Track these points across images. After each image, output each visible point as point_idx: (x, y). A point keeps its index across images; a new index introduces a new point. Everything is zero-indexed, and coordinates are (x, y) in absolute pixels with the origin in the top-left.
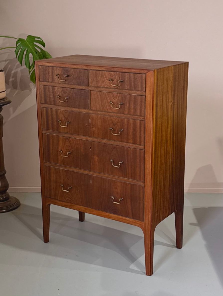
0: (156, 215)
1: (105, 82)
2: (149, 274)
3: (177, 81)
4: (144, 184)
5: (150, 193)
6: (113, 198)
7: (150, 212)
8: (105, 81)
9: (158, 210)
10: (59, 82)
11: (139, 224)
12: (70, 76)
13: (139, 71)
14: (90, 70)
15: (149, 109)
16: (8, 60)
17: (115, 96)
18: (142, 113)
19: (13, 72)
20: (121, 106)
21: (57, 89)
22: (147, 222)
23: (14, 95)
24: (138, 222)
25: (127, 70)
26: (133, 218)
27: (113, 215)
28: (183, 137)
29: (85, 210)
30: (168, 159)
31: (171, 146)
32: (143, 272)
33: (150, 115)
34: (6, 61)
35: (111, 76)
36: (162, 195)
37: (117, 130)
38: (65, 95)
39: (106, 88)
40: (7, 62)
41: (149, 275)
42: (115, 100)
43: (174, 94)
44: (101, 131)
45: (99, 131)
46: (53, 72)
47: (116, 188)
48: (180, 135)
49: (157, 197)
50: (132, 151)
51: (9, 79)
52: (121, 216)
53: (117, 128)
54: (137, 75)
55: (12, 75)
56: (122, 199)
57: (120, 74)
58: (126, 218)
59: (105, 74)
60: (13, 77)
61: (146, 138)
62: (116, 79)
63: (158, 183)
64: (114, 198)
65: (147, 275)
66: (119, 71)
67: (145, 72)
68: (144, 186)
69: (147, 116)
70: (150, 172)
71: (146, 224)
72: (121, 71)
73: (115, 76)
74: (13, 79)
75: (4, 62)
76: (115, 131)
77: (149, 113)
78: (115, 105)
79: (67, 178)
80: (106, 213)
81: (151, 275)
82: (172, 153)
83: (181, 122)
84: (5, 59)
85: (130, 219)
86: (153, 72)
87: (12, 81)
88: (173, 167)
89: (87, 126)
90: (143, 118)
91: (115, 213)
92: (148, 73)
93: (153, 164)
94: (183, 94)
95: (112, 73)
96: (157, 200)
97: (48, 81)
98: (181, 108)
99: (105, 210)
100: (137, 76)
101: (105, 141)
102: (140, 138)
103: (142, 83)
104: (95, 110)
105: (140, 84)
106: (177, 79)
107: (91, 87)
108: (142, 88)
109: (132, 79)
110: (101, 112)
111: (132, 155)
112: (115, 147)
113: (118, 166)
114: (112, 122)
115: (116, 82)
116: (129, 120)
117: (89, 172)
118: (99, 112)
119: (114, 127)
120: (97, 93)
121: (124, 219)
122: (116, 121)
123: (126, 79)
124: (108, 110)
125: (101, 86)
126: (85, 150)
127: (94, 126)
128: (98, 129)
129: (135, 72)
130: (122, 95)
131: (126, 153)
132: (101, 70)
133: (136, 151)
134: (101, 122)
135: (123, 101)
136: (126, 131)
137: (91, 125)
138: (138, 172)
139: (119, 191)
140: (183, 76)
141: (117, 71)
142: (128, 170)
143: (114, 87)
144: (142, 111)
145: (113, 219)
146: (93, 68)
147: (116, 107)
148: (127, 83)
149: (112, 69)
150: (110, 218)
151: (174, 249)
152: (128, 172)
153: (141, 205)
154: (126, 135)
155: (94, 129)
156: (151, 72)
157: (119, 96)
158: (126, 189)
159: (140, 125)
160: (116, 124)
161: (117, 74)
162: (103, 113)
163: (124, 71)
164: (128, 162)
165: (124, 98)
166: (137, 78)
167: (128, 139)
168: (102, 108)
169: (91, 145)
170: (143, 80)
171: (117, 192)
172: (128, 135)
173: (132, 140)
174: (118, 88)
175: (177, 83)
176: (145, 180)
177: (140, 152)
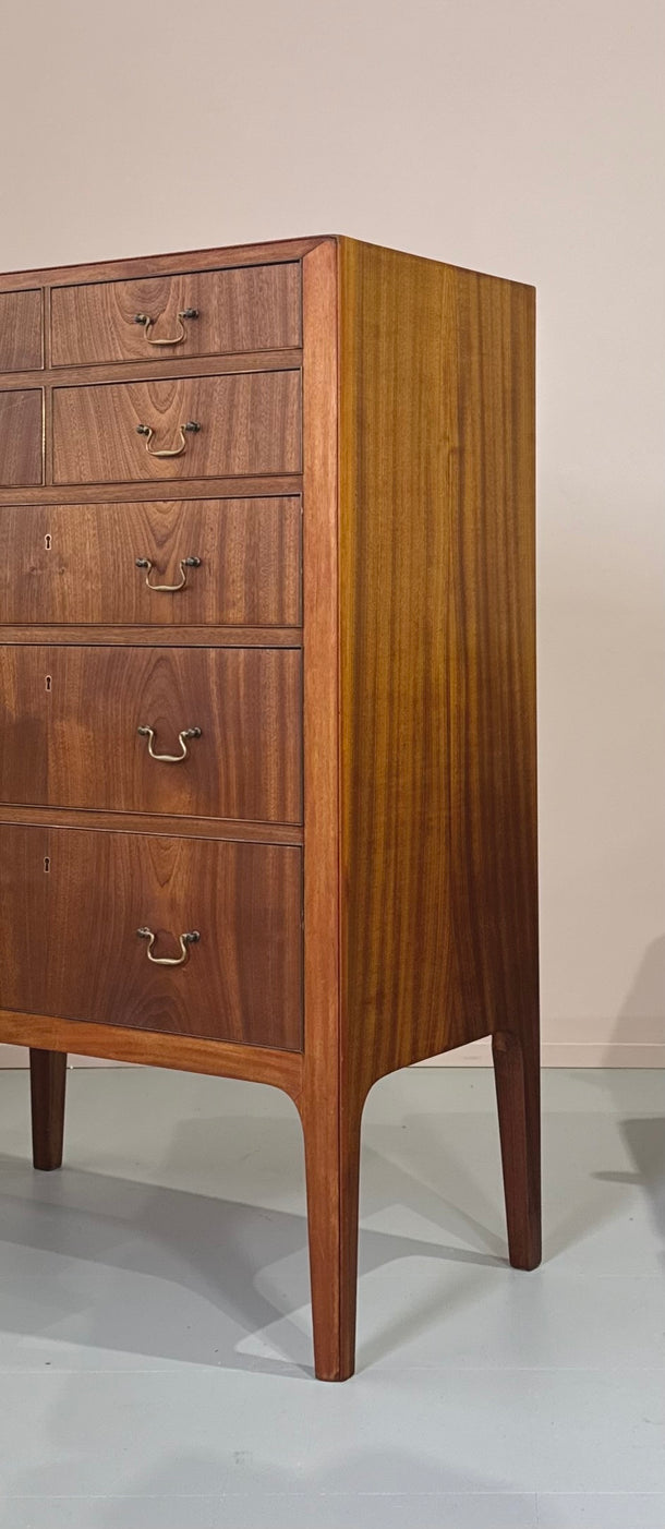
0: (372, 1018)
1: (119, 336)
2: (335, 1371)
3: (476, 351)
4: (299, 836)
5: (333, 883)
6: (153, 936)
7: (333, 988)
8: (120, 329)
9: (380, 994)
11: (278, 1069)
13: (271, 252)
14: (52, 288)
15: (318, 433)
17: (162, 396)
18: (289, 455)
20: (190, 441)
22: (318, 1054)
24: (273, 1061)
25: (215, 259)
26: (248, 1040)
27: (151, 1039)
28: (520, 647)
29: (15, 1030)
30: (438, 728)
31: (453, 664)
32: (305, 1368)
33: (325, 464)
35: (143, 300)
36: (405, 913)
37: (171, 564)
39: (124, 363)
41: (332, 1377)
42: (164, 417)
43: (461, 410)
44: (100, 586)
45: (89, 587)
47: (168, 881)
48: (504, 628)
49: (376, 918)
50: (241, 667)
52: (191, 1034)
53: (174, 555)
54: (259, 273)
56: (196, 937)
57: (184, 282)
58: (213, 1046)
59: (118, 296)
61: (308, 586)
62: (168, 307)
63: (380, 835)
64: (155, 936)
65: (319, 1378)
66: (180, 269)
67: (298, 253)
68: (302, 848)
69: (311, 469)
70: (333, 763)
71: (313, 1064)
72: (189, 269)
73: (162, 297)
76: (162, 572)
77: (319, 452)
78: (163, 442)
80: (114, 1030)
81: (341, 1378)
82: (458, 706)
83: (507, 564)
85: (231, 1047)
86: (334, 244)
88: (467, 783)
89: (33, 569)
90: (291, 484)
91: (160, 1024)
92: (311, 255)
93: (347, 721)
94: (509, 426)
95: (149, 286)
96: (375, 935)
98: (505, 495)
99: (110, 1018)
100: (263, 277)
101: (116, 635)
102: (281, 589)
103: (285, 309)
104: (75, 480)
105: (276, 313)
106: (475, 343)
107: (57, 368)
108: (285, 332)
109: (240, 299)
110: (101, 489)
111: (242, 684)
112: (161, 659)
113: (174, 756)
114: (152, 531)
115: (167, 326)
116: (225, 507)
117: (37, 811)
118: (89, 492)
119: (159, 555)
120: (81, 398)
121: (206, 1053)
122: (170, 518)
123: (215, 302)
124: (132, 469)
125: (102, 359)
126: (24, 696)
127: (66, 565)
128: (87, 578)
129: (250, 259)
130: (197, 385)
131: (213, 678)
132: (100, 278)
133: (260, 658)
134: (100, 537)
135: (200, 414)
136: (215, 566)
137: (51, 561)
138: (274, 772)
139: (180, 895)
140: (508, 340)
141: (171, 271)
142: (222, 771)
143: (158, 353)
144: (288, 448)
145: (151, 1058)
146: (65, 277)
147: (169, 450)
148: (216, 322)
149: (150, 267)
150: (136, 1058)
151: (500, 1269)
152: (223, 780)
153: (290, 956)
154: (212, 586)
155: (68, 577)
156: (327, 248)
157: (181, 393)
158: (214, 874)
159: (281, 521)
160: (168, 536)
161: (173, 285)
162: (112, 488)
163: (203, 263)
164: (224, 724)
165: (203, 398)
166: (261, 289)
167: (223, 605)
168: (105, 468)
169: (52, 666)
170: (293, 290)
171: (173, 904)
172: (223, 583)
173: (242, 604)
174: (179, 351)
175: (475, 358)
176: (307, 813)
177: (281, 665)
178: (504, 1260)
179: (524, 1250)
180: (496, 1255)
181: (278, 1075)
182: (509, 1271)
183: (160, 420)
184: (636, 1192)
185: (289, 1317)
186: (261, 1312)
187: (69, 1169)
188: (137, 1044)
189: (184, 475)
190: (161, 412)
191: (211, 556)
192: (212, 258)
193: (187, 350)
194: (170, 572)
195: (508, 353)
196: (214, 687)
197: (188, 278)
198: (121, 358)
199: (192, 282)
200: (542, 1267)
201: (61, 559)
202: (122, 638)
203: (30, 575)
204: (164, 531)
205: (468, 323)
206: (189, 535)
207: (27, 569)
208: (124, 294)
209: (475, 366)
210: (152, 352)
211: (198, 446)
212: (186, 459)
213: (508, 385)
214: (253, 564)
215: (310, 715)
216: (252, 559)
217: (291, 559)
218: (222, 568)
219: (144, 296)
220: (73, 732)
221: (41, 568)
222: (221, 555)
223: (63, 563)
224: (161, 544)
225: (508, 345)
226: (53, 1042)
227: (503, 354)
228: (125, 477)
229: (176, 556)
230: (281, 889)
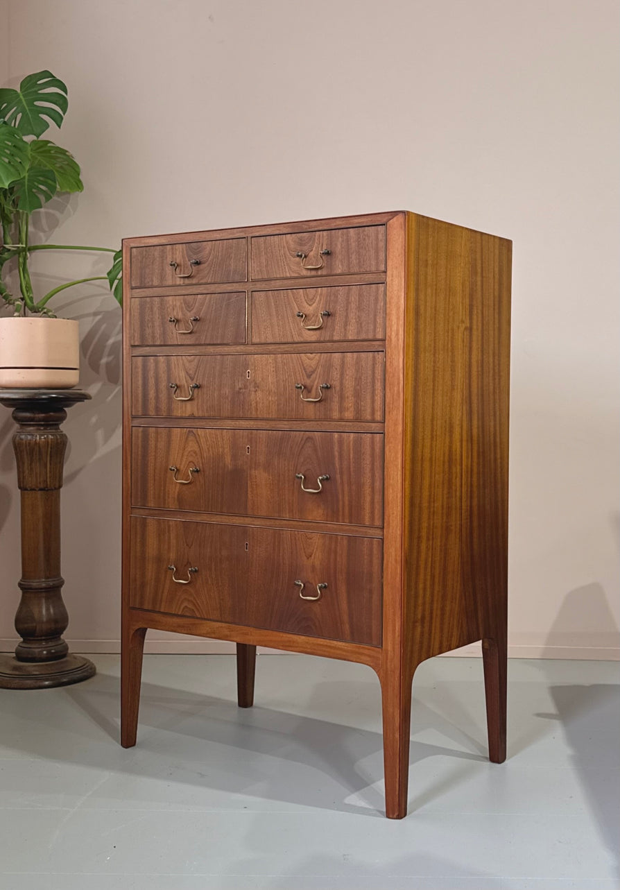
0: (419, 629)
1: (288, 264)
2: (396, 814)
3: (479, 275)
4: (381, 533)
5: (399, 559)
6: (302, 585)
7: (398, 613)
8: (288, 260)
9: (423, 618)
10: (178, 283)
11: (369, 656)
12: (204, 263)
13: (370, 219)
14: (252, 237)
15: (394, 318)
16: (101, 312)
17: (311, 297)
18: (378, 330)
19: (111, 341)
20: (325, 321)
21: (171, 303)
22: (390, 648)
23: (110, 398)
24: (366, 652)
25: (340, 223)
26: (353, 640)
27: (301, 639)
28: (500, 435)
29: (228, 633)
30: (456, 478)
31: (464, 443)
32: (381, 812)
33: (397, 334)
34: (95, 314)
35: (301, 245)
36: (437, 576)
37: (315, 387)
38: (189, 314)
40: (99, 317)
41: (395, 816)
42: (311, 308)
43: (471, 306)
44: (276, 398)
45: (270, 398)
46: (163, 257)
47: (311, 556)
48: (492, 424)
49: (422, 576)
50: (351, 443)
51: (101, 359)
52: (323, 637)
53: (316, 383)
54: (364, 231)
55: (107, 350)
56: (325, 586)
57: (323, 235)
58: (335, 643)
59: (287, 243)
60: (109, 355)
61: (387, 400)
62: (314, 249)
63: (424, 533)
64: (304, 585)
65: (388, 817)
66: (321, 228)
67: (385, 220)
68: (383, 539)
69: (390, 337)
70: (399, 495)
71: (387, 653)
72: (326, 228)
73: (311, 243)
74: (111, 358)
75: (91, 318)
76: (309, 392)
77: (394, 328)
78: (310, 322)
79: (187, 545)
80: (281, 634)
81: (399, 817)
82: (467, 466)
83: (494, 390)
84: (92, 310)
85: (344, 644)
86: (404, 216)
87: (108, 364)
88: (471, 507)
89: (240, 389)
90: (380, 345)
91: (306, 631)
92: (391, 221)
93: (408, 473)
94: (497, 316)
95: (304, 237)
96: (421, 586)
97: (150, 283)
98: (494, 353)
99: (281, 627)
100: (365, 233)
101: (285, 425)
102: (373, 402)
103: (377, 252)
104: (263, 341)
105: (372, 252)
106: (479, 270)
107: (253, 281)
108: (377, 263)
109: (353, 244)
110: (277, 346)
111: (352, 452)
112: (309, 438)
113: (315, 489)
114: (304, 367)
115: (313, 259)
116: (344, 357)
117: (242, 518)
118: (270, 348)
119: (308, 382)
120: (267, 297)
121: (330, 647)
122: (314, 363)
123: (339, 247)
124: (294, 336)
125: (278, 276)
126: (234, 457)
127: (258, 387)
128: (269, 394)
129: (359, 223)
130: (329, 291)
131: (336, 448)
132: (277, 232)
133: (361, 438)
134: (276, 372)
135: (331, 307)
136: (338, 389)
137: (250, 385)
138: (368, 499)
139: (317, 563)
140: (497, 269)
141: (316, 229)
142: (340, 497)
143: (309, 273)
144: (378, 326)
145: (301, 649)
146: (258, 232)
147: (314, 325)
148: (340, 257)
149: (305, 227)
150: (293, 649)
151: (485, 763)
152: (341, 503)
153: (375, 597)
154: (336, 399)
155: (259, 393)
156: (400, 218)
157: (321, 294)
158: (336, 553)
159: (373, 364)
160: (313, 372)
161: (317, 237)
162: (282, 346)
163: (333, 225)
164: (341, 473)
165: (332, 298)
166: (364, 239)
167: (341, 410)
168: (279, 335)
169: (250, 441)
170: (381, 240)
171: (313, 567)
172: (342, 398)
173: (352, 409)
174: (320, 273)
175: (479, 279)
176: (385, 521)
177: (373, 442)
178: (486, 758)
179: (497, 753)
180: (481, 755)
181: (368, 659)
182: (489, 764)
183: (309, 310)
184: (557, 724)
185: (372, 785)
186: (358, 783)
187: (256, 707)
188: (294, 642)
189: (322, 339)
190: (310, 305)
191: (336, 383)
192: (338, 222)
193: (324, 272)
194: (313, 391)
195: (497, 276)
196: (336, 454)
197: (325, 233)
198: (288, 275)
199: (327, 235)
200: (506, 762)
201: (256, 383)
202: (287, 426)
203: (239, 393)
204: (311, 369)
205: (476, 260)
206: (324, 372)
207: (237, 389)
208: (290, 241)
209: (479, 283)
210: (305, 273)
211: (329, 324)
212: (323, 331)
213: (496, 294)
214: (358, 387)
215: (388, 469)
216: (358, 385)
217: (379, 385)
218: (342, 389)
219: (301, 243)
220: (261, 477)
221: (245, 388)
222: (342, 384)
223: (257, 386)
224: (309, 376)
225: (497, 272)
226: (249, 640)
227: (494, 277)
228: (290, 340)
229: (317, 383)
230: (371, 562)
